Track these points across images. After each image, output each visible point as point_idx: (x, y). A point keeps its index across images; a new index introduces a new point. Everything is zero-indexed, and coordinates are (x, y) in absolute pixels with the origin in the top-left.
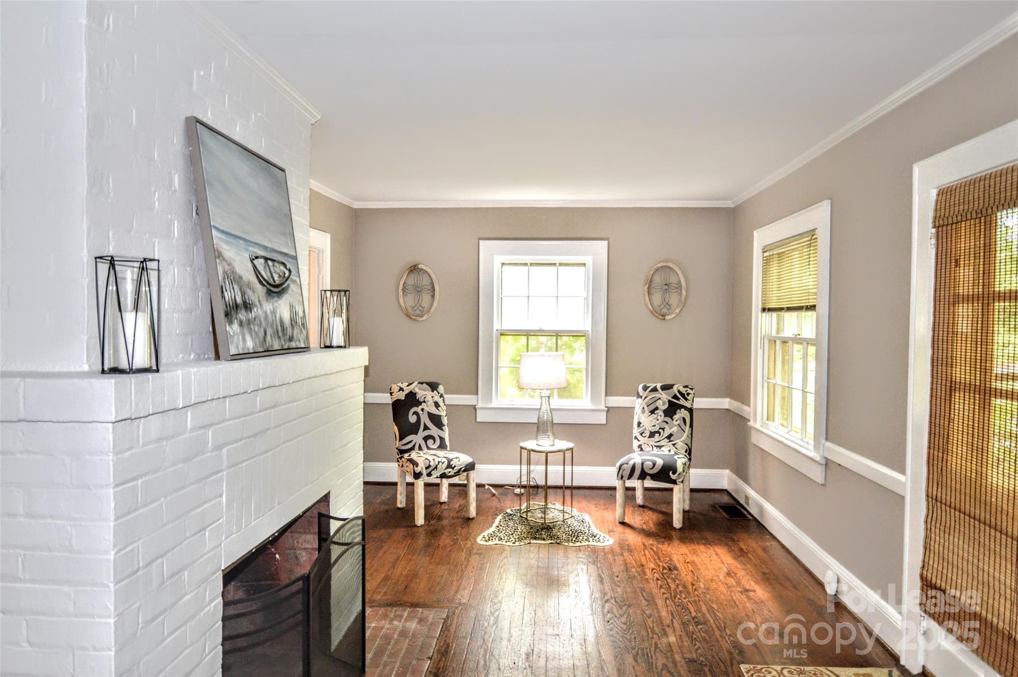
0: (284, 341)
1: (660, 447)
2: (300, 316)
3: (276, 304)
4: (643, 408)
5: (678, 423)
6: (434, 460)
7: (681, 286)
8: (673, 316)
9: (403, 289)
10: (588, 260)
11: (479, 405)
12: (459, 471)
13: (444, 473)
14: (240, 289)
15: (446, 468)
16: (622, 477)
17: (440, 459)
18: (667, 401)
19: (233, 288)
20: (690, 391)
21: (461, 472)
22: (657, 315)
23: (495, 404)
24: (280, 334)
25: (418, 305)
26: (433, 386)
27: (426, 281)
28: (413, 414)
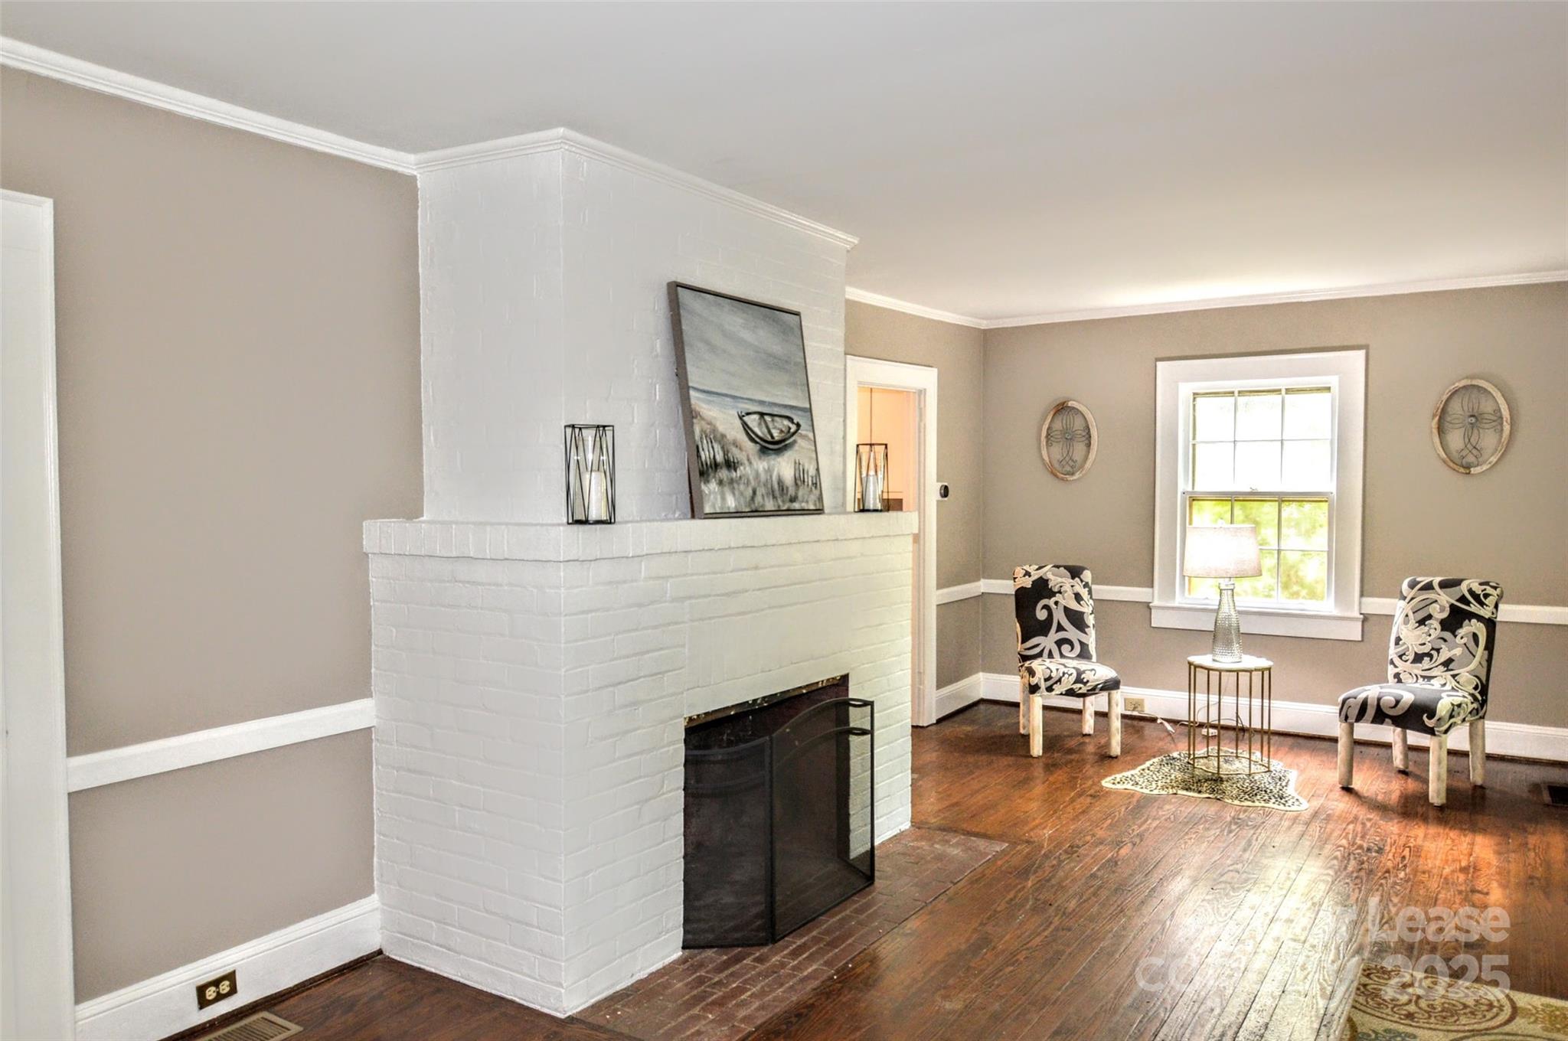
0: (783, 501)
1: (1430, 678)
2: (810, 474)
3: (772, 462)
4: (1407, 616)
5: (1465, 640)
6: (1057, 670)
7: (1501, 418)
8: (1485, 467)
9: (1047, 437)
10: (1333, 381)
11: (1156, 603)
12: (1094, 689)
13: (1072, 689)
14: (723, 448)
15: (1075, 683)
16: (1346, 718)
17: (1066, 670)
18: (1448, 605)
19: (713, 448)
20: (1489, 590)
21: (1097, 691)
22: (1455, 466)
23: (1179, 601)
24: (777, 493)
25: (1067, 459)
26: (1075, 572)
27: (1078, 424)
28: (1042, 608)
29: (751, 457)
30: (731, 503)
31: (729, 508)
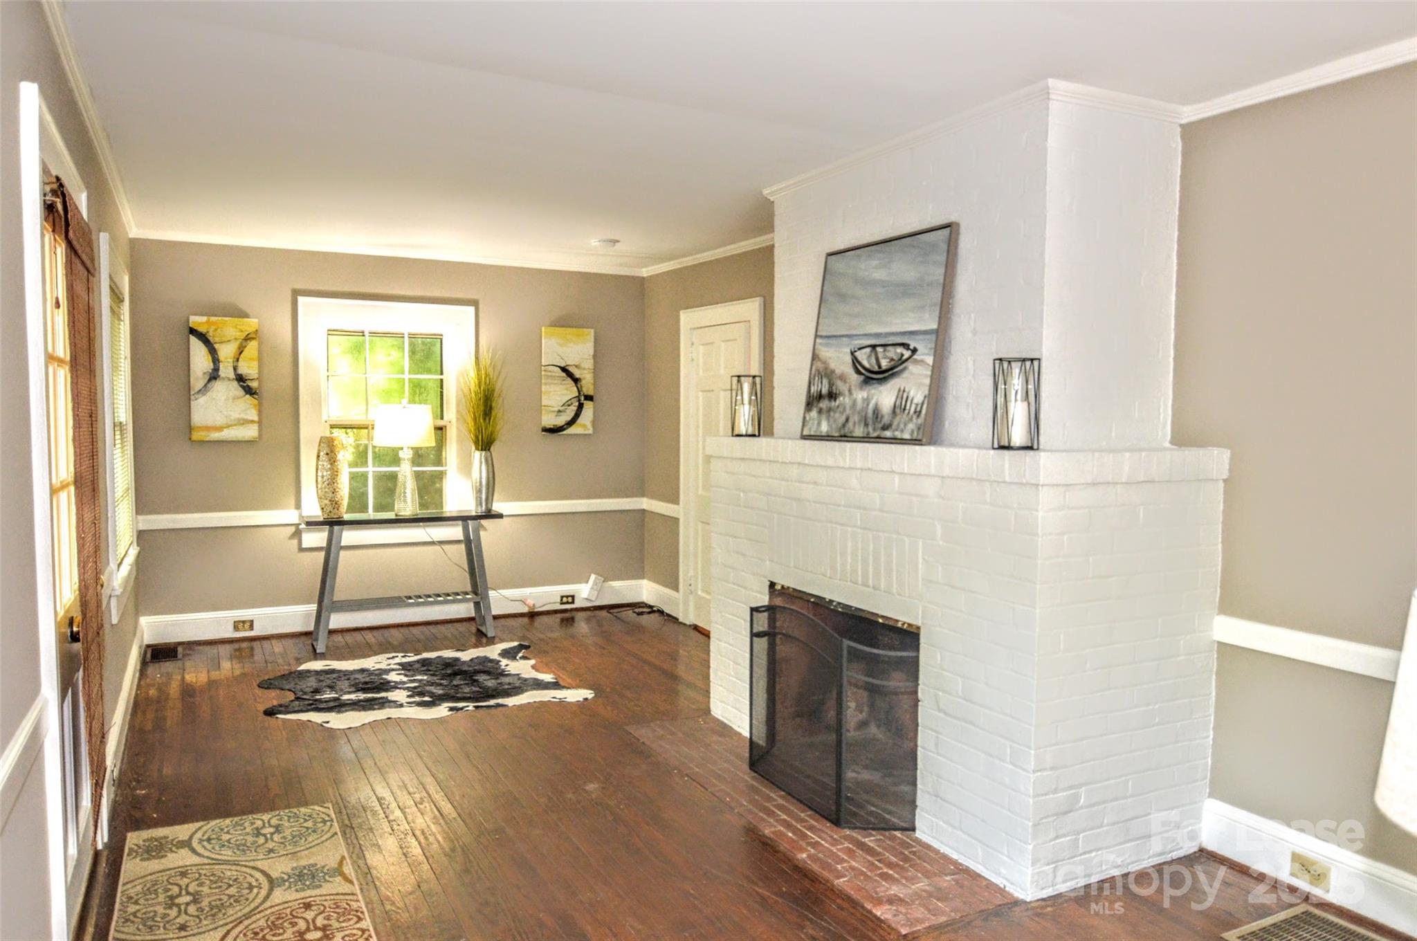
3: (873, 391)
24: (870, 422)
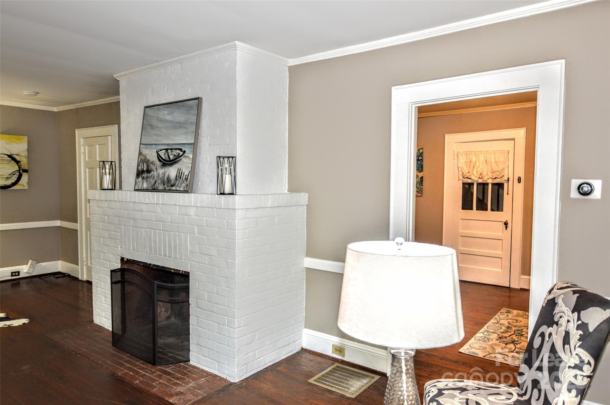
2: (185, 174)
19: (143, 165)
28: (539, 336)
29: (157, 168)
30: (145, 186)
31: (144, 188)
